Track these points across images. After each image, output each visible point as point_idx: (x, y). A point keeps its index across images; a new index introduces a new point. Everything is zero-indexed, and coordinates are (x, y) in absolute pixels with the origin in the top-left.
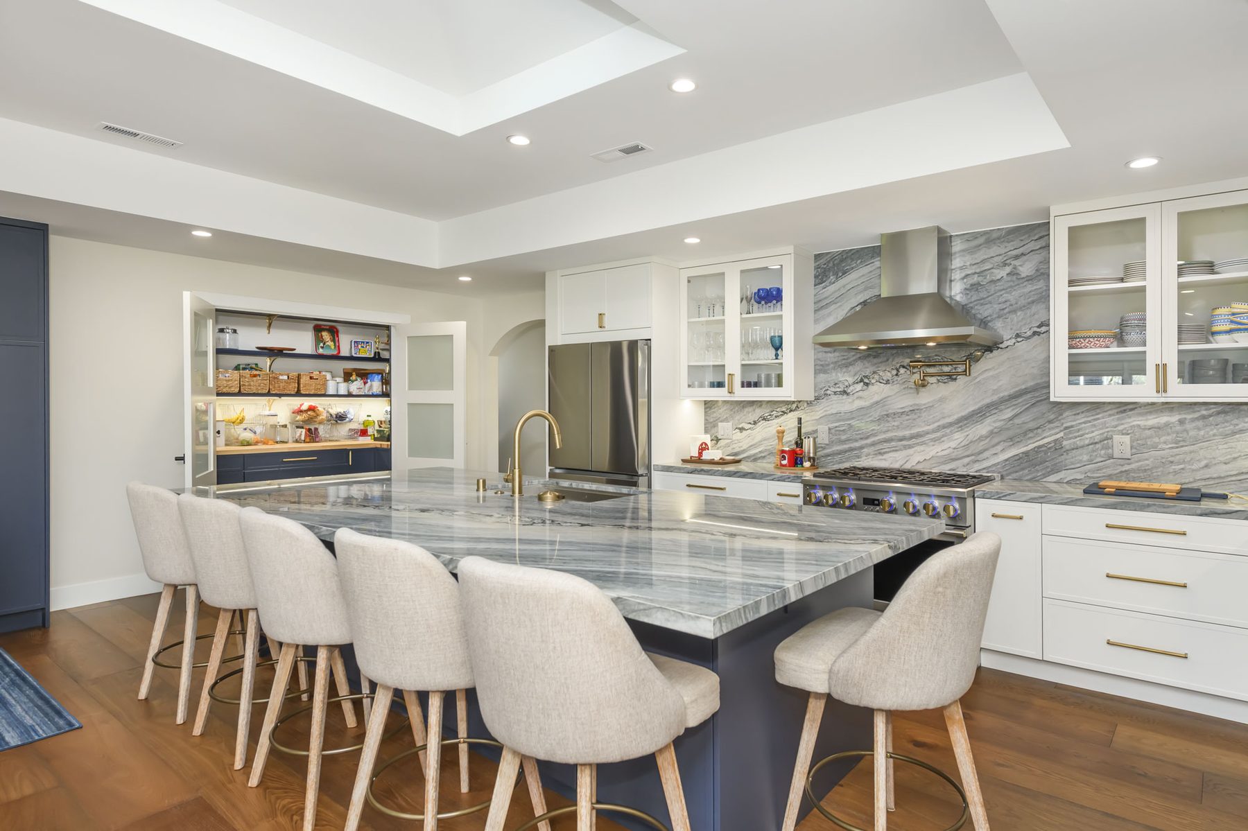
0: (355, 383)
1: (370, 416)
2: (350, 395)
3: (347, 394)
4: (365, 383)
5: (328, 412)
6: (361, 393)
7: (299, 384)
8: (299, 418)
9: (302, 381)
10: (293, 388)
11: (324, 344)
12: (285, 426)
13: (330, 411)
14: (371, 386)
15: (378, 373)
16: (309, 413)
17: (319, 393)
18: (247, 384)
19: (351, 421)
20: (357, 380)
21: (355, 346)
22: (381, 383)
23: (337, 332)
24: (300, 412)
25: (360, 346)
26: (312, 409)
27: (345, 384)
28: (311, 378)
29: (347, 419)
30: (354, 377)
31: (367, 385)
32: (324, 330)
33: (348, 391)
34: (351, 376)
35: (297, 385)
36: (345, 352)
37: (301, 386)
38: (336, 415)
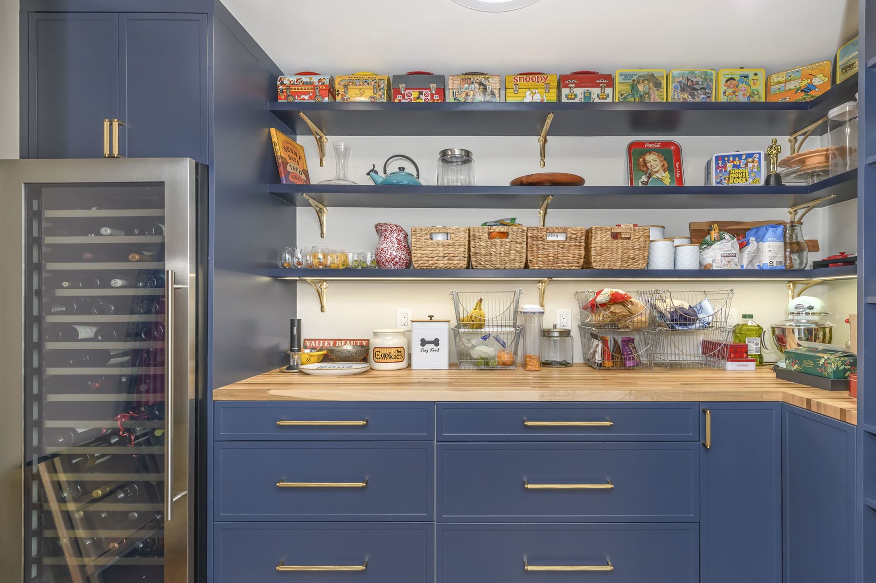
0: (716, 246)
1: (751, 316)
2: (704, 273)
3: (697, 268)
4: (742, 246)
5: (655, 307)
6: (733, 267)
7: (587, 249)
8: (593, 318)
9: (595, 243)
10: (573, 256)
11: (649, 177)
12: (566, 333)
13: (659, 304)
14: (758, 251)
15: (775, 225)
16: (612, 309)
17: (632, 267)
18: (483, 251)
19: (706, 326)
20: (721, 238)
21: (717, 167)
22: (782, 244)
23: (678, 150)
24: (594, 307)
25: (729, 166)
26: (616, 299)
27: (694, 248)
28: (615, 236)
29: (698, 325)
30: (714, 234)
31: (749, 249)
32: (650, 151)
33: (701, 264)
34: (708, 232)
35: (583, 252)
36: (693, 176)
37: (593, 252)
38: (672, 313)
